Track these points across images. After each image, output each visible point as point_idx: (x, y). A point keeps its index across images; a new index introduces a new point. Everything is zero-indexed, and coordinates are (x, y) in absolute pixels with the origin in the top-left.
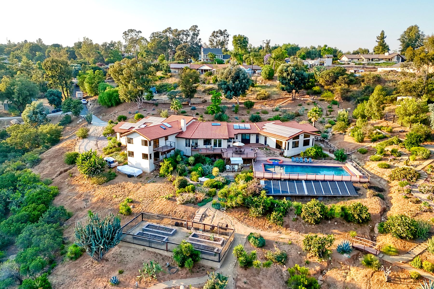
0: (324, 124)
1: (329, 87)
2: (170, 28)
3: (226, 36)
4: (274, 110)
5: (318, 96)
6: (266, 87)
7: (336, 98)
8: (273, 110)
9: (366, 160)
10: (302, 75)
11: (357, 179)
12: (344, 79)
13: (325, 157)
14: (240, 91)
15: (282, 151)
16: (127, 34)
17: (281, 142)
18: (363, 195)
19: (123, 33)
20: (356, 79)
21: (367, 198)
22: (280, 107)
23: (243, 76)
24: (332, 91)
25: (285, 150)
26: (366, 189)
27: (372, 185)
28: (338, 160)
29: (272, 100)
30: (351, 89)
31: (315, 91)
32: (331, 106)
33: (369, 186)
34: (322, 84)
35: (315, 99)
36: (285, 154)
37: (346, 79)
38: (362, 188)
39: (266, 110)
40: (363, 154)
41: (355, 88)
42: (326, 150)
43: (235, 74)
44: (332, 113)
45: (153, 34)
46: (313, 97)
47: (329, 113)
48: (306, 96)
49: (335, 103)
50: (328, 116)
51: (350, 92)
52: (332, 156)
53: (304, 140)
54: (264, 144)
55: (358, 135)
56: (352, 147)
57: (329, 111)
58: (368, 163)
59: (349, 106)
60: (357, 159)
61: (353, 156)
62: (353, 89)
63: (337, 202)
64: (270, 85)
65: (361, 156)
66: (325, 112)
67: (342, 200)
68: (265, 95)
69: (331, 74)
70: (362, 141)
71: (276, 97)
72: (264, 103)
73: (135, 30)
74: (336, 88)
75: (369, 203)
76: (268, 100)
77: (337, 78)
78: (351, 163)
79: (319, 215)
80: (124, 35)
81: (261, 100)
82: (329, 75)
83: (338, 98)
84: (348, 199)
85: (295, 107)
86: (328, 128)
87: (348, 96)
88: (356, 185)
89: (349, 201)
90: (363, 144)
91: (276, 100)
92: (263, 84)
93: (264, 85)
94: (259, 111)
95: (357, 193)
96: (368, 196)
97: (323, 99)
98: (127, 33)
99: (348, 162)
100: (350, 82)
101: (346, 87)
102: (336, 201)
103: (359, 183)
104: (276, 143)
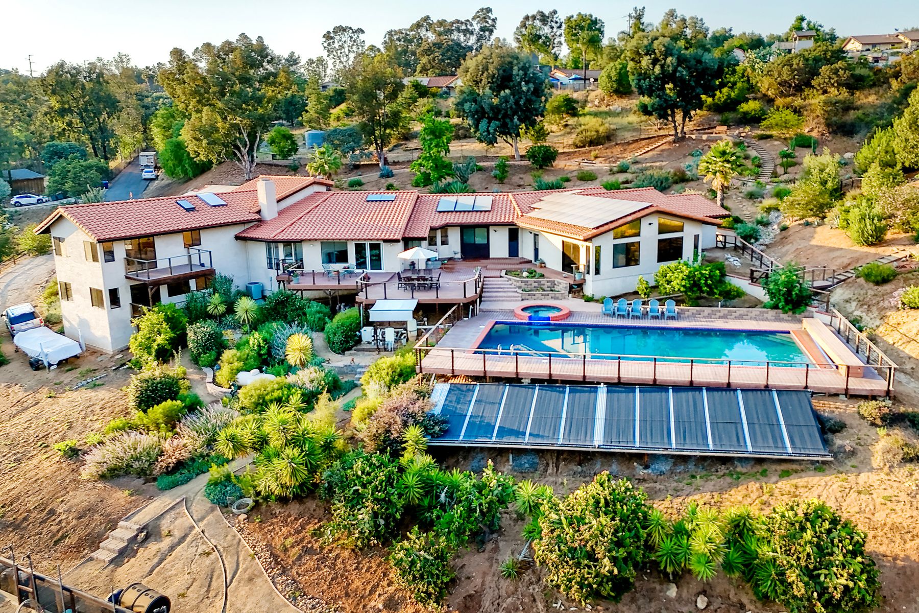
0: (759, 199)
1: (789, 99)
2: (428, 17)
3: (553, 24)
4: (615, 169)
5: (753, 128)
6: (609, 114)
7: (812, 130)
8: (611, 170)
9: (886, 304)
10: (699, 61)
11: (834, 380)
12: (836, 72)
13: (731, 297)
14: (516, 117)
15: (577, 277)
16: (332, 38)
17: (576, 248)
18: (853, 453)
19: (324, 37)
20: (875, 74)
21: (872, 469)
22: (636, 163)
23: (521, 72)
24: (797, 111)
25: (587, 276)
26: (873, 424)
27: (902, 409)
28: (775, 307)
29: (617, 144)
30: (859, 103)
31: (746, 114)
32: (790, 151)
33: (886, 410)
34: (769, 93)
35: (742, 135)
36: (588, 290)
37: (841, 72)
38: (856, 421)
39: (592, 170)
40: (877, 283)
41: (872, 99)
42: (740, 275)
43: (498, 70)
44: (790, 170)
45: (390, 33)
46: (737, 132)
47: (780, 170)
48: (719, 128)
49: (804, 143)
50: (776, 180)
51: (857, 108)
52: (758, 292)
53: (660, 241)
54: (532, 258)
55: (863, 218)
56: (839, 262)
57: (782, 165)
58: (894, 317)
59: (848, 149)
60: (854, 304)
61: (838, 295)
62: (865, 101)
63: (731, 486)
64: (622, 109)
65: (870, 292)
66: (769, 168)
67: (753, 476)
68: (597, 131)
69: (795, 62)
70: (877, 239)
71: (629, 136)
72: (593, 153)
73: (351, 28)
74: (813, 101)
75: (878, 496)
76: (606, 145)
77: (815, 73)
78: (827, 318)
79: (606, 561)
80: (324, 39)
81: (584, 146)
82: (791, 65)
83: (816, 131)
84: (786, 474)
85: (682, 160)
86: (769, 210)
87: (849, 121)
88: (827, 408)
89: (785, 485)
90: (880, 250)
91: (628, 143)
92: (603, 108)
93: (606, 109)
94: (569, 176)
95: (826, 442)
96: (877, 461)
97: (768, 133)
98: (332, 35)
99: (815, 314)
100: (855, 83)
101: (844, 94)
102: (728, 479)
103: (843, 397)
104: (564, 255)
